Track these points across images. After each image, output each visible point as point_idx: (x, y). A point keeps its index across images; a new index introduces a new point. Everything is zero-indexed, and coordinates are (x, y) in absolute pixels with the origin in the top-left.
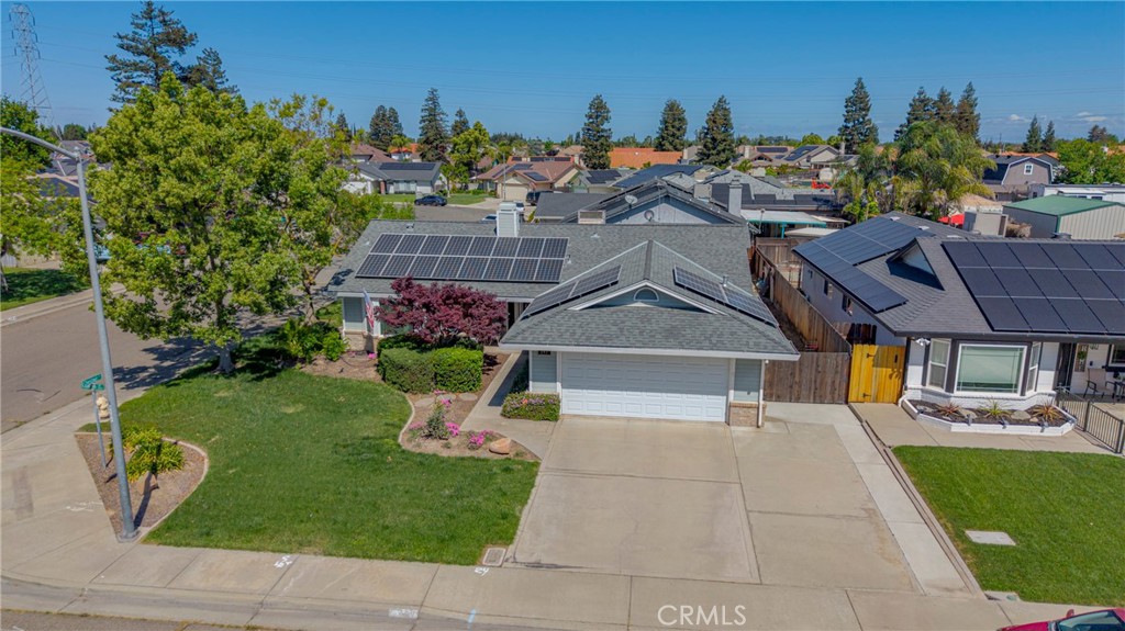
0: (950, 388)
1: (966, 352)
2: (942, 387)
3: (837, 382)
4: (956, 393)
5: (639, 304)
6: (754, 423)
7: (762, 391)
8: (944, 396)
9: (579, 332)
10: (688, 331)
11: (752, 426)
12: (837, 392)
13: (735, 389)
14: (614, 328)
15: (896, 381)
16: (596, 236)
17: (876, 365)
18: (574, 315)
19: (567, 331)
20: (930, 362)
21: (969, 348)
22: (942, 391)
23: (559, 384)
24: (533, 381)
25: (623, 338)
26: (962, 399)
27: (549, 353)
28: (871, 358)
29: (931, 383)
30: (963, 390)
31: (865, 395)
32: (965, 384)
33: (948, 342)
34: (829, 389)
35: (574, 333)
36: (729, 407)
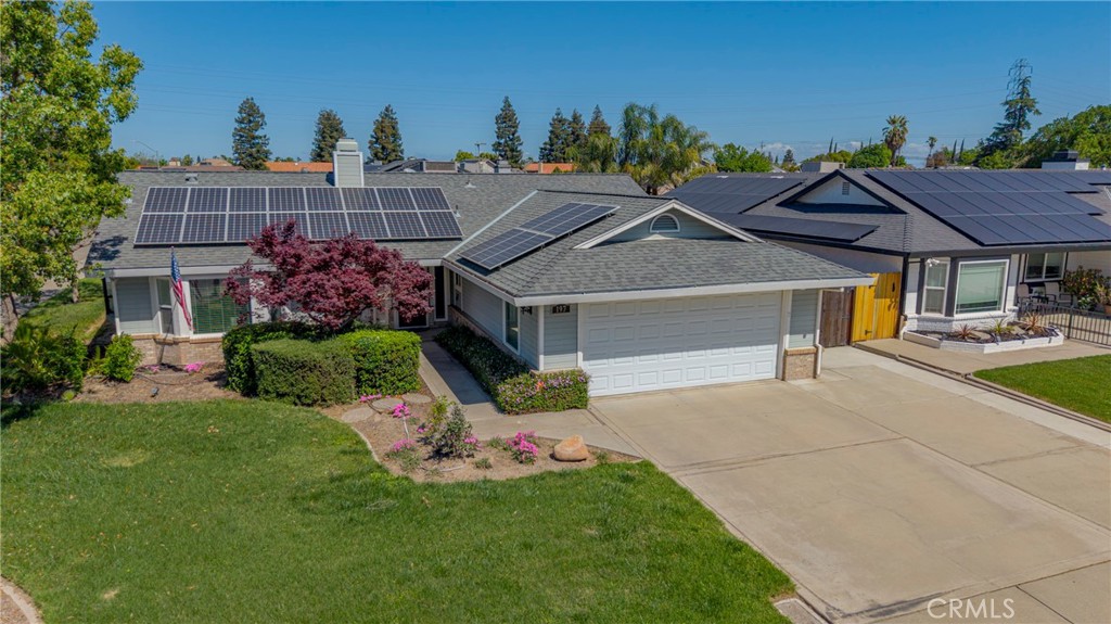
0: (949, 312)
1: (964, 271)
2: (940, 311)
3: (840, 321)
4: (957, 316)
5: (657, 237)
6: (811, 374)
7: (818, 331)
8: (945, 321)
11: (808, 377)
12: (840, 332)
13: (791, 334)
14: (652, 266)
15: (894, 312)
17: (877, 296)
20: (926, 287)
21: (966, 266)
22: (942, 316)
23: (580, 354)
24: (546, 353)
26: (960, 320)
27: (566, 308)
28: (873, 288)
29: (927, 310)
30: (961, 312)
31: (867, 332)
32: (962, 306)
33: (947, 261)
34: (832, 328)
35: (607, 276)
36: (784, 357)
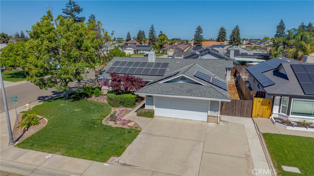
0: (288, 114)
1: (294, 102)
2: (286, 113)
3: (248, 110)
4: (290, 116)
5: (181, 82)
6: (216, 122)
7: (219, 112)
8: (286, 117)
9: (160, 90)
10: (195, 91)
11: (215, 123)
12: (248, 113)
13: (210, 111)
14: (171, 89)
15: (269, 111)
16: (178, 62)
17: (262, 105)
18: (160, 85)
19: (156, 89)
20: (282, 105)
21: (295, 100)
22: (286, 115)
23: (154, 106)
24: (146, 105)
25: (173, 92)
26: (292, 118)
27: (151, 96)
28: (260, 103)
29: (282, 112)
30: (293, 115)
31: (258, 115)
32: (294, 113)
33: (288, 98)
34: (245, 112)
35: (158, 90)
36: (208, 116)
